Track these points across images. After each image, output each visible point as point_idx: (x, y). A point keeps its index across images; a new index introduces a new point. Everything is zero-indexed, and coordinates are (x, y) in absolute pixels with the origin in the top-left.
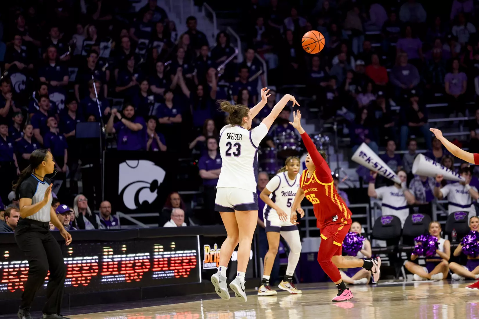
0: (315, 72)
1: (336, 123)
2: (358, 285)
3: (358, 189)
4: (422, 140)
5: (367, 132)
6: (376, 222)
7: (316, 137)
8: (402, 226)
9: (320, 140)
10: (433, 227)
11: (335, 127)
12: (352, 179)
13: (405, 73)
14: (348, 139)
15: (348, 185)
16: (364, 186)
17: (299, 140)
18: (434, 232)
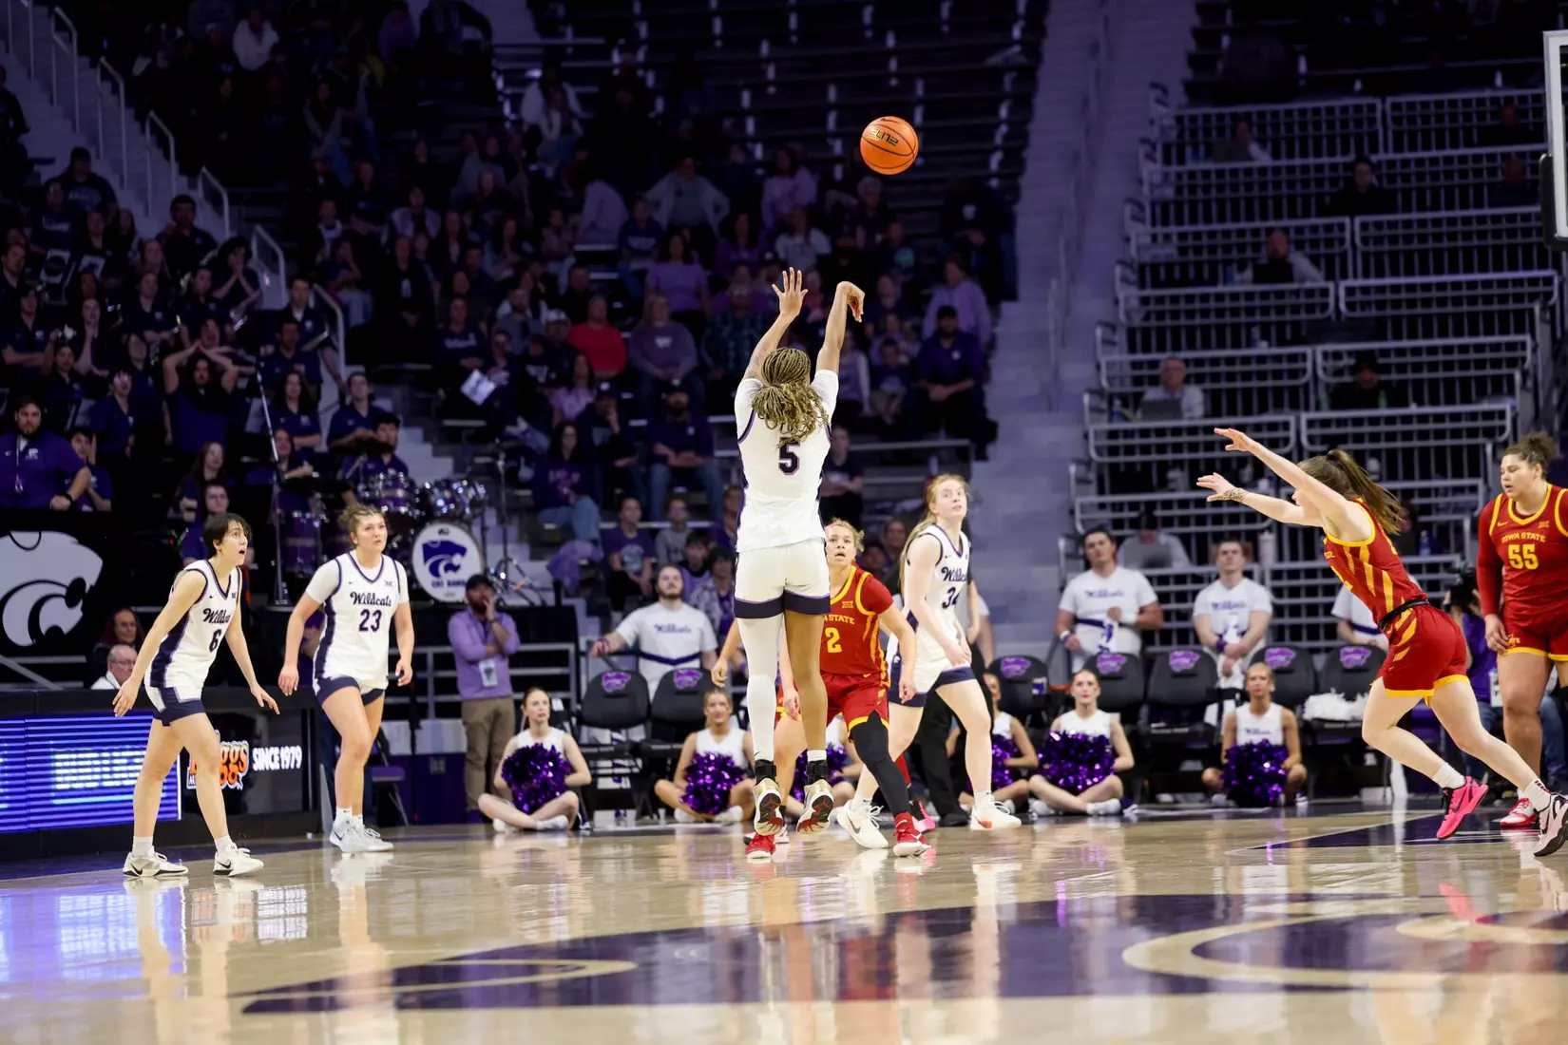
0: (452, 336)
1: (502, 456)
2: (546, 831)
3: (551, 608)
4: (700, 498)
5: (576, 477)
6: (589, 686)
7: (455, 486)
8: (652, 695)
9: (466, 493)
10: (713, 705)
11: (500, 463)
12: (536, 584)
13: (662, 342)
14: (527, 493)
15: (526, 598)
16: (565, 602)
17: (417, 492)
18: (718, 715)
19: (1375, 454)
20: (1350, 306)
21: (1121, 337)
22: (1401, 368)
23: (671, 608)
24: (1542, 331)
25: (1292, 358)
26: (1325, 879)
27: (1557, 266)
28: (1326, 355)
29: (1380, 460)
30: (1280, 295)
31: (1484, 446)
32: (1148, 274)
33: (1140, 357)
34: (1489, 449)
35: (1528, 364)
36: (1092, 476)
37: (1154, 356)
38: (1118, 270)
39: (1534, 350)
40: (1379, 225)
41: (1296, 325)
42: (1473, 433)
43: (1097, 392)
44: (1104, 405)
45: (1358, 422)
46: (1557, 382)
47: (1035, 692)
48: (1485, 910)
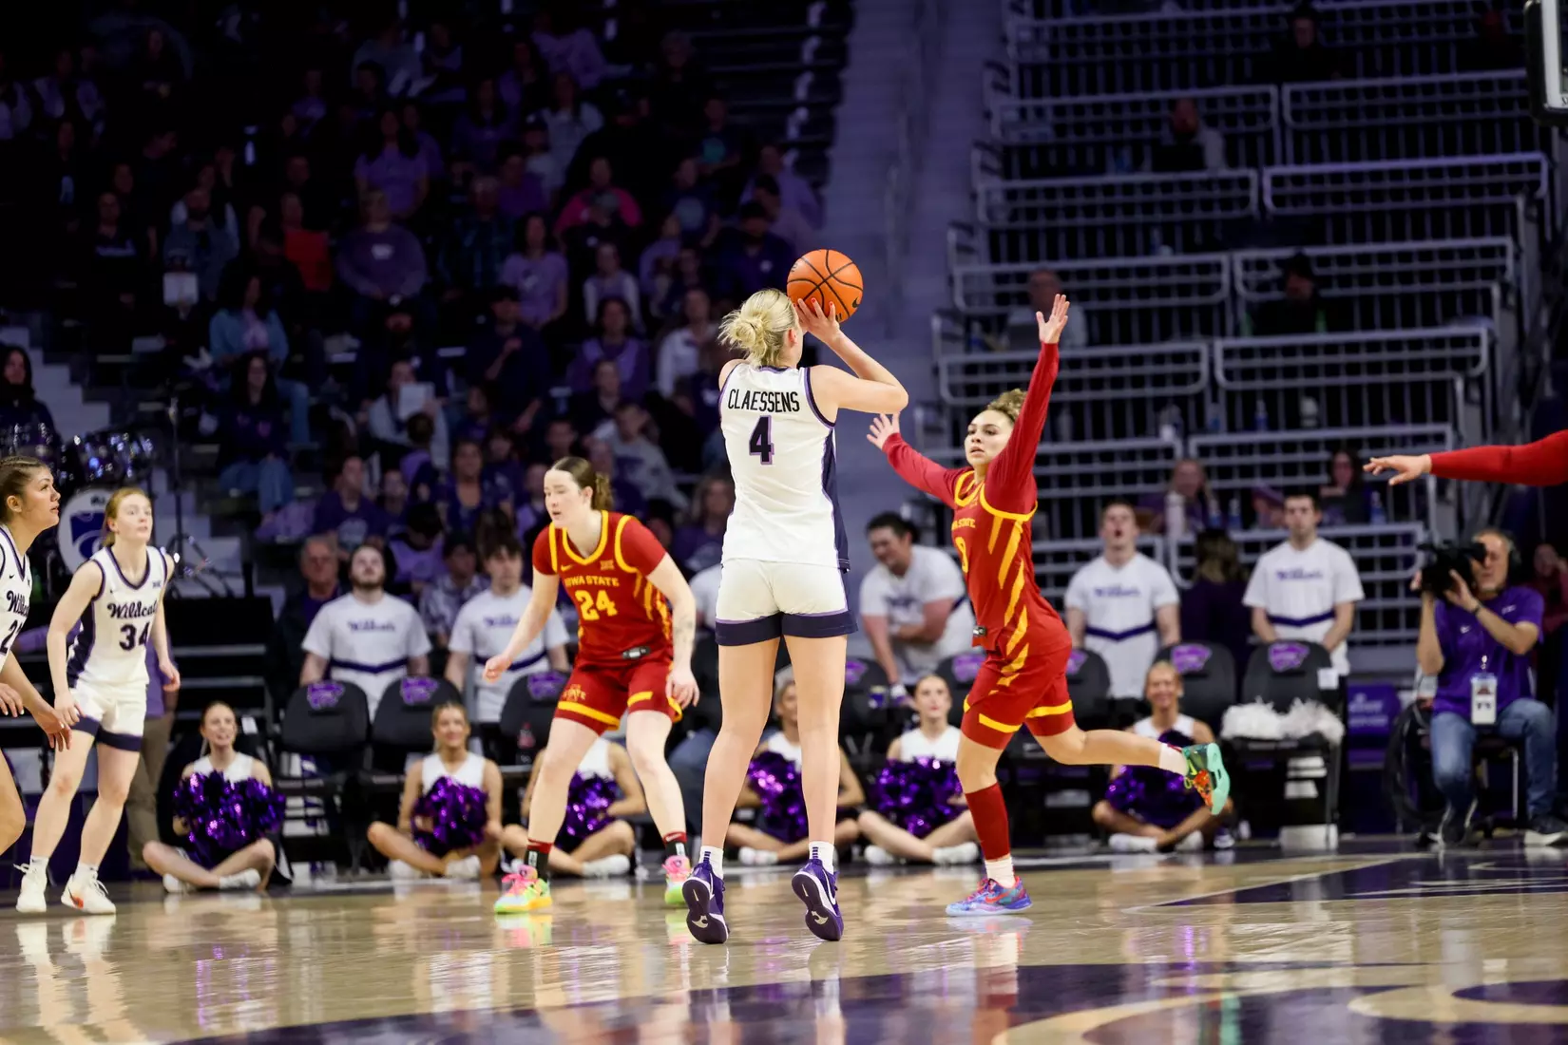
0: (107, 242)
1: (174, 401)
3: (240, 600)
7: (113, 441)
8: (372, 716)
9: (127, 449)
10: (446, 722)
11: (172, 411)
12: (221, 568)
13: (381, 252)
15: (206, 586)
16: (259, 591)
17: (63, 448)
18: (450, 735)
19: (1312, 392)
20: (1278, 200)
21: (980, 242)
22: (1345, 281)
23: (369, 602)
24: (1527, 231)
25: (1204, 268)
26: (1251, 943)
27: (1547, 149)
28: (1247, 265)
29: (1317, 400)
30: (1186, 186)
31: (1452, 382)
32: (1013, 159)
33: (1005, 267)
34: (1459, 386)
35: (1509, 276)
36: (945, 423)
37: (1024, 266)
38: (976, 156)
39: (1517, 257)
40: (1314, 95)
41: (1208, 225)
42: (1438, 364)
43: (950, 314)
44: (959, 331)
45: (1289, 351)
46: (1546, 297)
47: (873, 704)
48: (1466, 982)
